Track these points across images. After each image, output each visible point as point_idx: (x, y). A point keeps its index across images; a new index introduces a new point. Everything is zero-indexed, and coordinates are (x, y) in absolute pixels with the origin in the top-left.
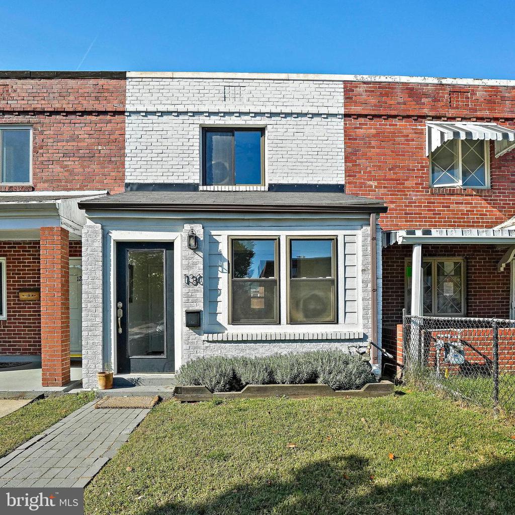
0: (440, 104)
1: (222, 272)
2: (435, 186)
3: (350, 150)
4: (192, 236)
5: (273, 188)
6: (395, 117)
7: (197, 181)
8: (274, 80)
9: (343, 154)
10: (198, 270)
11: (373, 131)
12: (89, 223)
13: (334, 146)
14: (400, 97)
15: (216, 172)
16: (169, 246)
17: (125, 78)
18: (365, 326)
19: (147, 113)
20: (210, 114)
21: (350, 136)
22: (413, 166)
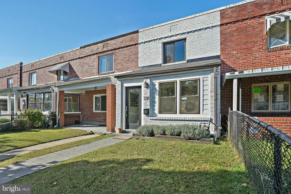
0: (275, 6)
1: (157, 95)
2: (271, 47)
3: (223, 40)
4: (147, 84)
6: (247, 19)
7: (161, 63)
8: (189, 19)
9: (220, 42)
10: (148, 95)
11: (235, 29)
13: (216, 39)
14: (250, 9)
15: (168, 59)
17: (138, 32)
18: (211, 115)
19: (145, 42)
20: (165, 38)
21: (223, 33)
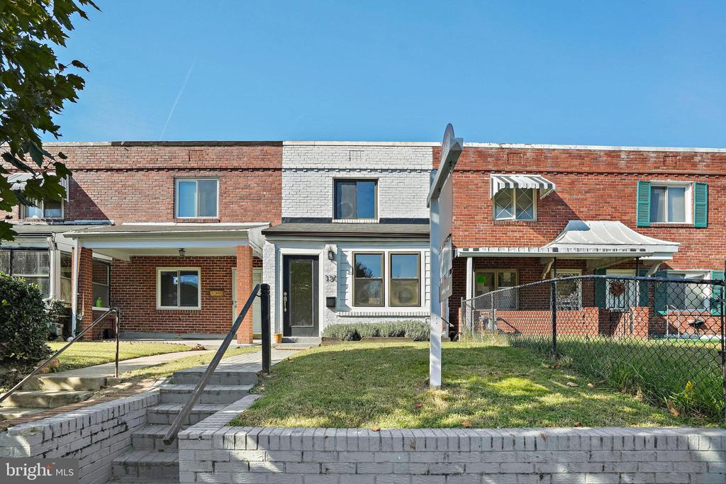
0: (500, 162)
1: (349, 274)
2: (497, 219)
4: (331, 252)
5: (383, 221)
6: (468, 171)
7: (331, 217)
8: (384, 146)
10: (334, 272)
12: (267, 243)
14: (472, 157)
15: (344, 210)
16: (316, 258)
17: (282, 146)
19: (297, 170)
20: (340, 170)
22: (481, 206)
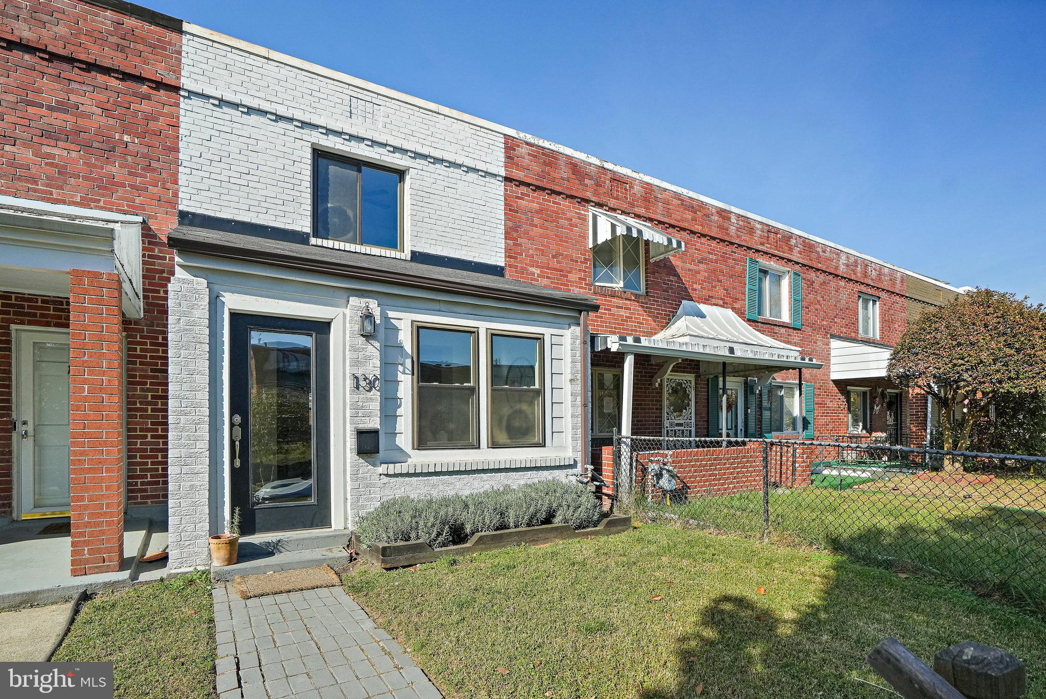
1: (404, 373)
2: (597, 284)
3: (510, 224)
4: (367, 317)
5: (418, 257)
6: (559, 193)
7: (306, 229)
8: (420, 108)
9: (503, 227)
10: (373, 368)
11: (535, 206)
12: (182, 273)
13: (493, 215)
14: (564, 172)
15: (333, 220)
16: (322, 328)
17: (181, 32)
18: (574, 450)
19: (222, 102)
20: (329, 131)
21: (511, 206)
22: (576, 257)
